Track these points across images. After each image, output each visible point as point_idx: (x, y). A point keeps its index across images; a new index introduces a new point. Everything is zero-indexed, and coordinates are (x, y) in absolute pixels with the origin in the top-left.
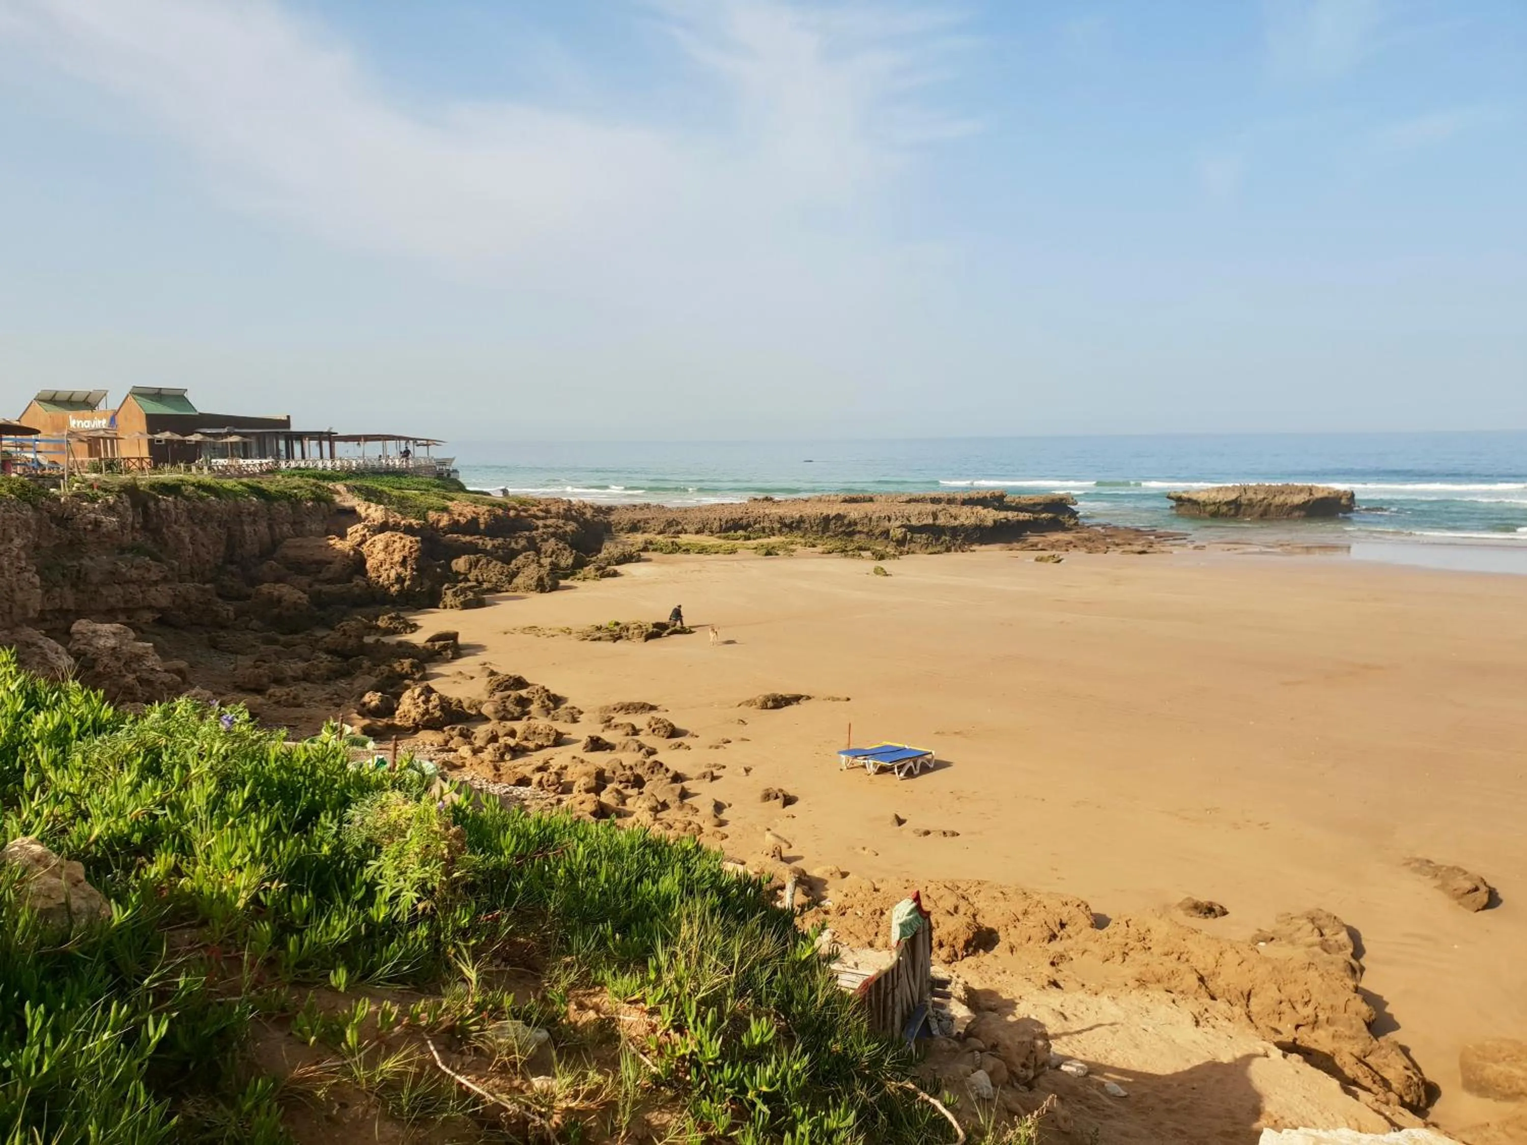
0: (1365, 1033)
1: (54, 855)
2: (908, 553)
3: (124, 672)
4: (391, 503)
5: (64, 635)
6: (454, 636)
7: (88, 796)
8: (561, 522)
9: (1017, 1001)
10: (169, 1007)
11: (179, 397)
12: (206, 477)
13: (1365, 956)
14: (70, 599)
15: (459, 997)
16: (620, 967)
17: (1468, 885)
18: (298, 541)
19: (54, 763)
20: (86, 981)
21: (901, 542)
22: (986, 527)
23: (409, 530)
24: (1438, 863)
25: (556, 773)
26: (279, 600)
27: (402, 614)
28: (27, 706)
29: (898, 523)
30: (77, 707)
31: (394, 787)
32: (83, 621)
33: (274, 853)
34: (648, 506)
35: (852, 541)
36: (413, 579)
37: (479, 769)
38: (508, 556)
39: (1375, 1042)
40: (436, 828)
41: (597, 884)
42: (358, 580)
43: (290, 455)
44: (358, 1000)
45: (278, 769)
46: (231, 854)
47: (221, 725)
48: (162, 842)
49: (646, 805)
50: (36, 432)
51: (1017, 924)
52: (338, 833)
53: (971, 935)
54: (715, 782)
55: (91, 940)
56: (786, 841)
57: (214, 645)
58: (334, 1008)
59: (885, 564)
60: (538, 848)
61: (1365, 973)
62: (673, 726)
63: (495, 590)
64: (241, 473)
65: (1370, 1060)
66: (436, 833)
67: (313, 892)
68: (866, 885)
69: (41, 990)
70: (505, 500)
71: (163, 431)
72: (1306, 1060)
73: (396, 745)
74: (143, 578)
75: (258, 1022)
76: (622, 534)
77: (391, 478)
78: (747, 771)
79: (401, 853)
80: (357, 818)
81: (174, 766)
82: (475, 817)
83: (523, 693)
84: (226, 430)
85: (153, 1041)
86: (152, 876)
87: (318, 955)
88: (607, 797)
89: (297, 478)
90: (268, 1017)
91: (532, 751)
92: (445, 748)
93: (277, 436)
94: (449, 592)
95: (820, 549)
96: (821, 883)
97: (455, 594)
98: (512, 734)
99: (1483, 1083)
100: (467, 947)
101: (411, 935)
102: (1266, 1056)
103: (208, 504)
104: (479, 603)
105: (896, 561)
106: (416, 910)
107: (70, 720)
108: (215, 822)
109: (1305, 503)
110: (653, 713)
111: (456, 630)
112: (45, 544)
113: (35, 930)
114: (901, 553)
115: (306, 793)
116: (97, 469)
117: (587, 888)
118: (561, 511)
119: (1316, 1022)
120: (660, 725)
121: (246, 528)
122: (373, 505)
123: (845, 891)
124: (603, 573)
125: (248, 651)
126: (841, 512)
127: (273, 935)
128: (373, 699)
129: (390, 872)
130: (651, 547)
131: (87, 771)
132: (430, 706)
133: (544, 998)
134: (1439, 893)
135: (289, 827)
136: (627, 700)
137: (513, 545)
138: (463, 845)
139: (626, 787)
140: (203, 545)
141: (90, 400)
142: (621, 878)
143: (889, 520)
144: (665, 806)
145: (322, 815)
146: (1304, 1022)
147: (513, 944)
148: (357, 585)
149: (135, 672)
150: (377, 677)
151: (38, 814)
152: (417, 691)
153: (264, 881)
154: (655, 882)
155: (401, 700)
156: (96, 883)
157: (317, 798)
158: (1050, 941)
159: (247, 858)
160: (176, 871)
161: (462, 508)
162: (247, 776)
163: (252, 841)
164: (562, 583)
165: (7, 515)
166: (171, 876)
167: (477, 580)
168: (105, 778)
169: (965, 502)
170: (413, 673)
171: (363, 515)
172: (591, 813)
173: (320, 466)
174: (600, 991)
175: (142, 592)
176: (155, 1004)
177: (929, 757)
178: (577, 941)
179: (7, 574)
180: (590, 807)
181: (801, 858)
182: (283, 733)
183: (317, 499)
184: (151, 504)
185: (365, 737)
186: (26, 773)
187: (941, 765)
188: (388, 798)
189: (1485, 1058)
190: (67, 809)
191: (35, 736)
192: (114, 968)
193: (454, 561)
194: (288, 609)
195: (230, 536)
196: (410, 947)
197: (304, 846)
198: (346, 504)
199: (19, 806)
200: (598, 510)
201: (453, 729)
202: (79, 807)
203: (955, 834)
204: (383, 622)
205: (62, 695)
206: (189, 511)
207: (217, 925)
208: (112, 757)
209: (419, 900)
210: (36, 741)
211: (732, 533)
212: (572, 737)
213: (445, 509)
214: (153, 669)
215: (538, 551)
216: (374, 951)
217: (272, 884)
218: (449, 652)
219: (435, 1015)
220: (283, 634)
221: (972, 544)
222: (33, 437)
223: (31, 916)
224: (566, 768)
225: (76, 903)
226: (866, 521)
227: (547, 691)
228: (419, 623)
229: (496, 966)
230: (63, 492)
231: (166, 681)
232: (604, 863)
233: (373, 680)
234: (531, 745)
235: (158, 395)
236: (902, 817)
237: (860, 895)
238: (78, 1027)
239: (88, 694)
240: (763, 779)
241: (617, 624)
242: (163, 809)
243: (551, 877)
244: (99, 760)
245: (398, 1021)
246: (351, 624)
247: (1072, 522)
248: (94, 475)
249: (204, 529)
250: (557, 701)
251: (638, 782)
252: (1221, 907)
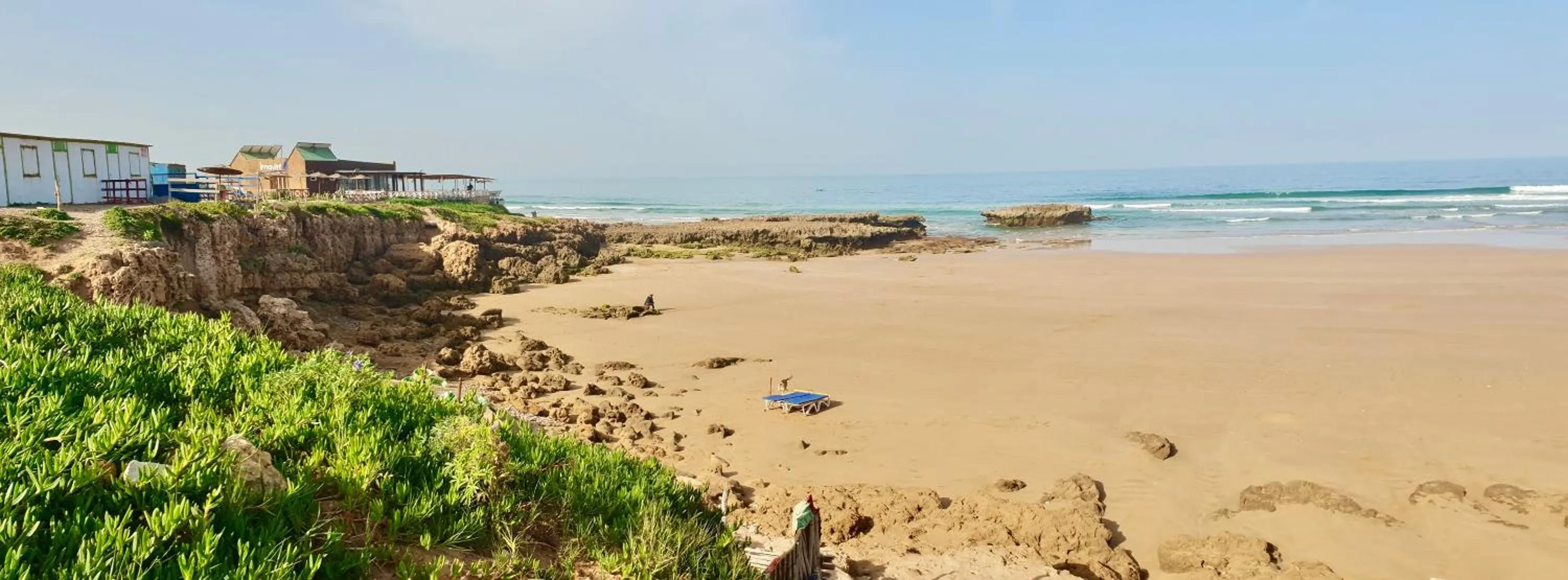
0: (1107, 547)
1: (254, 447)
2: (813, 256)
3: (290, 330)
4: (460, 221)
5: (254, 304)
6: (499, 312)
7: (273, 410)
8: (571, 235)
9: (886, 566)
10: (322, 550)
11: (325, 149)
12: (342, 203)
13: (1106, 499)
14: (258, 281)
15: (502, 560)
16: (608, 548)
17: (1160, 444)
18: (400, 246)
19: (253, 387)
20: (272, 530)
21: (808, 249)
22: (866, 238)
23: (471, 240)
24: (1144, 433)
25: (566, 409)
26: (387, 285)
27: (466, 296)
28: (237, 350)
29: (807, 235)
30: (266, 352)
31: (462, 414)
32: (267, 296)
33: (386, 453)
34: (631, 224)
35: (774, 249)
36: (473, 273)
37: (515, 403)
38: (536, 258)
39: (1112, 552)
40: (490, 443)
41: (592, 488)
42: (438, 273)
43: (395, 188)
44: (438, 556)
45: (388, 398)
46: (359, 453)
47: (353, 368)
48: (317, 442)
49: (627, 434)
50: (240, 173)
51: (888, 512)
52: (426, 442)
53: (854, 523)
54: (674, 420)
55: (276, 503)
56: (726, 462)
57: (345, 314)
58: (422, 560)
59: (798, 265)
60: (555, 461)
61: (1106, 510)
62: (646, 380)
63: (526, 281)
64: (364, 200)
65: (1110, 564)
66: (490, 446)
67: (410, 482)
68: (781, 491)
69: (247, 532)
70: (534, 220)
71: (315, 172)
72: (1071, 573)
73: (461, 384)
74: (303, 269)
75: (374, 565)
76: (612, 243)
77: (461, 205)
78: (698, 412)
79: (467, 458)
80: (439, 433)
81: (324, 393)
82: (514, 437)
83: (544, 352)
84: (354, 171)
85: (313, 571)
86: (311, 464)
87: (412, 524)
88: (600, 427)
89: (400, 203)
90: (381, 563)
91: (548, 392)
92: (492, 387)
93: (387, 175)
94: (497, 282)
95: (751, 254)
96: (750, 491)
97: (500, 284)
98: (536, 380)
99: (1171, 564)
100: (509, 526)
101: (472, 515)
102: (1048, 575)
103: (343, 220)
104: (516, 290)
105: (805, 262)
106: (476, 497)
107: (261, 360)
108: (349, 432)
109: (1064, 216)
110: (633, 370)
111: (501, 308)
112: (244, 245)
113: (243, 495)
114: (808, 257)
115: (406, 415)
116: (275, 197)
117: (586, 491)
118: (571, 227)
119: (1079, 547)
120: (637, 379)
121: (367, 236)
122: (448, 222)
123: (766, 496)
124: (599, 271)
125: (368, 318)
126: (766, 228)
127: (385, 509)
128: (446, 353)
129: (459, 471)
130: (632, 253)
131: (272, 394)
132: (483, 359)
133: (559, 565)
134: (1145, 451)
135: (395, 437)
136: (614, 360)
137: (539, 251)
138: (507, 456)
139: (613, 421)
140: (340, 247)
141: (272, 152)
142: (608, 487)
143: (800, 233)
144: (640, 435)
145: (416, 430)
146: (1072, 548)
147: (539, 526)
148: (437, 276)
149: (296, 330)
150: (449, 337)
151: (243, 420)
152: (475, 348)
153: (379, 472)
154: (629, 490)
155: (464, 354)
156: (279, 467)
157: (413, 418)
158: (909, 521)
159: (369, 457)
160: (325, 462)
161: (506, 225)
162: (369, 401)
163: (372, 445)
164: (571, 277)
165: (223, 227)
166: (322, 465)
167: (515, 274)
168: (282, 399)
169: (853, 220)
170: (472, 337)
171: (442, 229)
172: (589, 439)
173: (415, 195)
174: (593, 564)
175: (302, 278)
176: (314, 547)
177: (826, 399)
178: (580, 527)
179: (222, 265)
180: (587, 433)
181: (735, 473)
182: (392, 373)
183: (413, 218)
184: (308, 220)
185: (440, 378)
186: (237, 394)
187: (835, 404)
188: (459, 420)
189: (1170, 548)
190: (259, 418)
191: (242, 369)
192: (289, 522)
193: (500, 262)
194: (393, 291)
195: (357, 242)
196: (472, 522)
197: (404, 451)
198: (431, 222)
199: (232, 414)
200: (597, 227)
201: (498, 375)
202: (267, 416)
203: (843, 452)
204: (453, 301)
205: (257, 345)
206: (331, 226)
207: (350, 499)
208: (286, 386)
209: (478, 491)
210: (243, 373)
211: (689, 244)
212: (577, 384)
213: (495, 226)
214: (308, 329)
215: (555, 255)
216: (448, 524)
217: (384, 475)
218: (496, 323)
219: (488, 570)
220: (390, 307)
221: (857, 249)
222: (238, 176)
223: (241, 484)
224: (572, 405)
225: (267, 479)
226: (784, 234)
227: (560, 352)
228: (476, 303)
229: (529, 541)
230: (255, 212)
231: (315, 336)
232: (598, 474)
233: (447, 340)
234: (549, 388)
235: (313, 148)
236: (807, 442)
237: (777, 499)
238: (269, 558)
239: (272, 344)
240: (711, 417)
241: (608, 307)
242: (317, 421)
243: (564, 482)
244: (279, 388)
245: (463, 573)
246: (433, 302)
247: (922, 233)
248: (274, 201)
249: (340, 237)
250: (567, 359)
251: (622, 418)
252: (1022, 482)
